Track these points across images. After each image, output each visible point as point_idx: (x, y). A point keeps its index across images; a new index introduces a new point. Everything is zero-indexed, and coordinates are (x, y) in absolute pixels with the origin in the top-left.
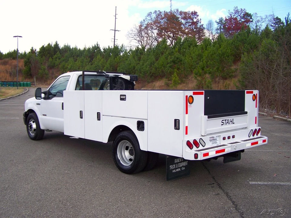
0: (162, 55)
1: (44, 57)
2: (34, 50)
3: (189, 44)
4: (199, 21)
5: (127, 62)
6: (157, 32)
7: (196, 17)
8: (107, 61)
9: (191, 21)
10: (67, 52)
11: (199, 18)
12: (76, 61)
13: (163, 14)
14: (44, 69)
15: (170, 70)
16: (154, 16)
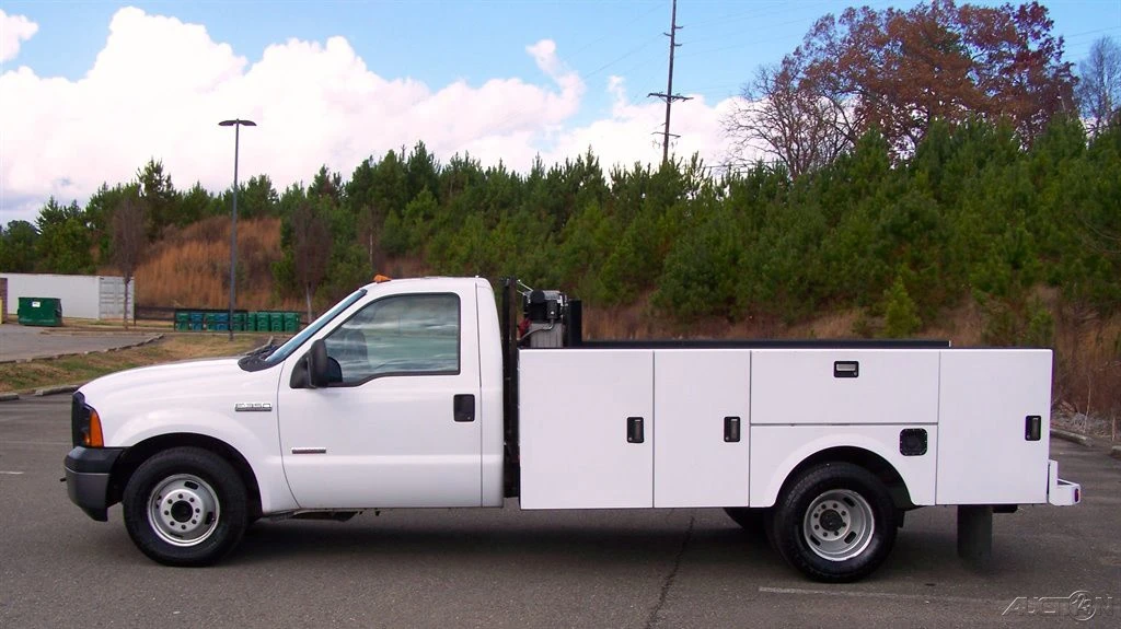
0: (856, 202)
1: (366, 208)
2: (331, 179)
3: (982, 154)
4: (1052, 48)
5: (705, 236)
6: (856, 102)
7: (1037, 29)
8: (624, 229)
9: (1014, 51)
10: (462, 188)
11: (1054, 33)
12: (492, 228)
13: (884, 22)
14: (359, 259)
15: (878, 267)
16: (841, 32)
